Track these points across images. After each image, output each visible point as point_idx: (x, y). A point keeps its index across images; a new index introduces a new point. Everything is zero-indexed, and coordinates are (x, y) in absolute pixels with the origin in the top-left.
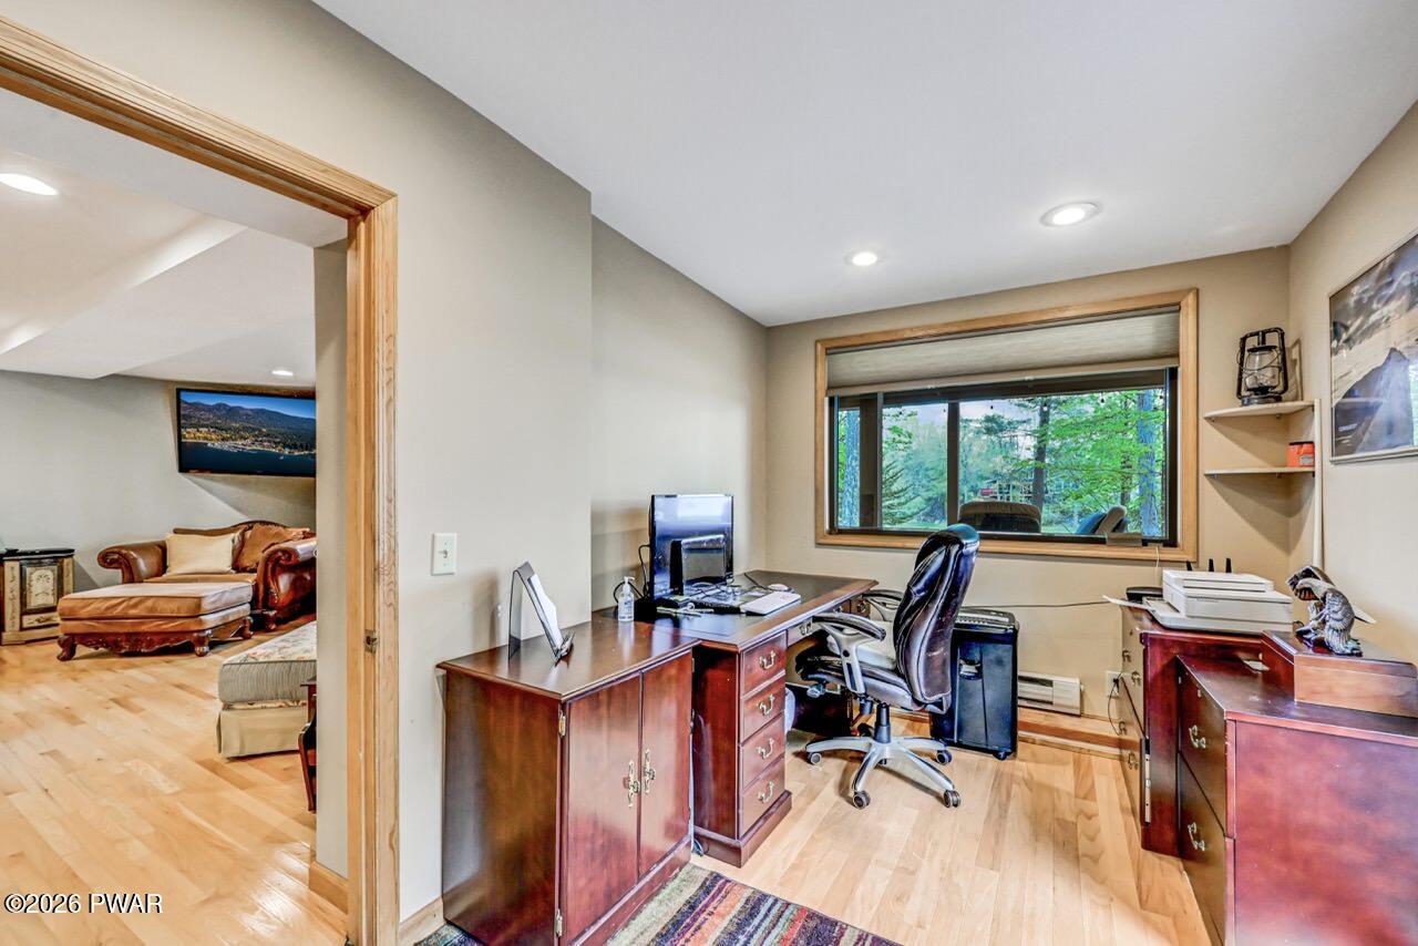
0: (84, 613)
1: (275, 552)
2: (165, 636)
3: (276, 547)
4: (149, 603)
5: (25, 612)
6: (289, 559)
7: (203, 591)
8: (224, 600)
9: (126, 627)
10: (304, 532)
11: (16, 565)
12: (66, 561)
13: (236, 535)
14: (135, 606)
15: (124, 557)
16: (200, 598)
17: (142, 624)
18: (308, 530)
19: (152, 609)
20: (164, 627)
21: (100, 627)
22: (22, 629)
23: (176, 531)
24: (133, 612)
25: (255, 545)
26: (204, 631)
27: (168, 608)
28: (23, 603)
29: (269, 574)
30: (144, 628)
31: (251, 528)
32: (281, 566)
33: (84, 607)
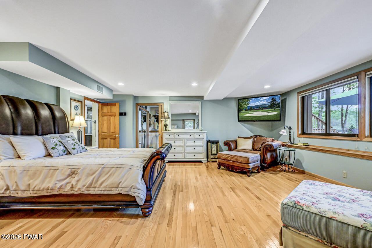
0: (222, 157)
1: (266, 145)
2: (239, 168)
3: (265, 144)
4: (236, 157)
5: (212, 155)
6: (271, 148)
7: (249, 156)
8: (254, 159)
9: (231, 163)
10: (272, 139)
11: (210, 143)
12: (218, 143)
13: (252, 139)
14: (232, 158)
15: (228, 143)
16: (248, 158)
17: (234, 163)
18: (273, 138)
19: (236, 159)
20: (240, 165)
21: (225, 162)
22: (211, 158)
23: (238, 137)
24: (232, 159)
25: (259, 142)
26: (249, 168)
27: (240, 160)
28: (211, 153)
29: (265, 152)
30: (235, 164)
31: (256, 137)
32: (268, 150)
33: (222, 156)
